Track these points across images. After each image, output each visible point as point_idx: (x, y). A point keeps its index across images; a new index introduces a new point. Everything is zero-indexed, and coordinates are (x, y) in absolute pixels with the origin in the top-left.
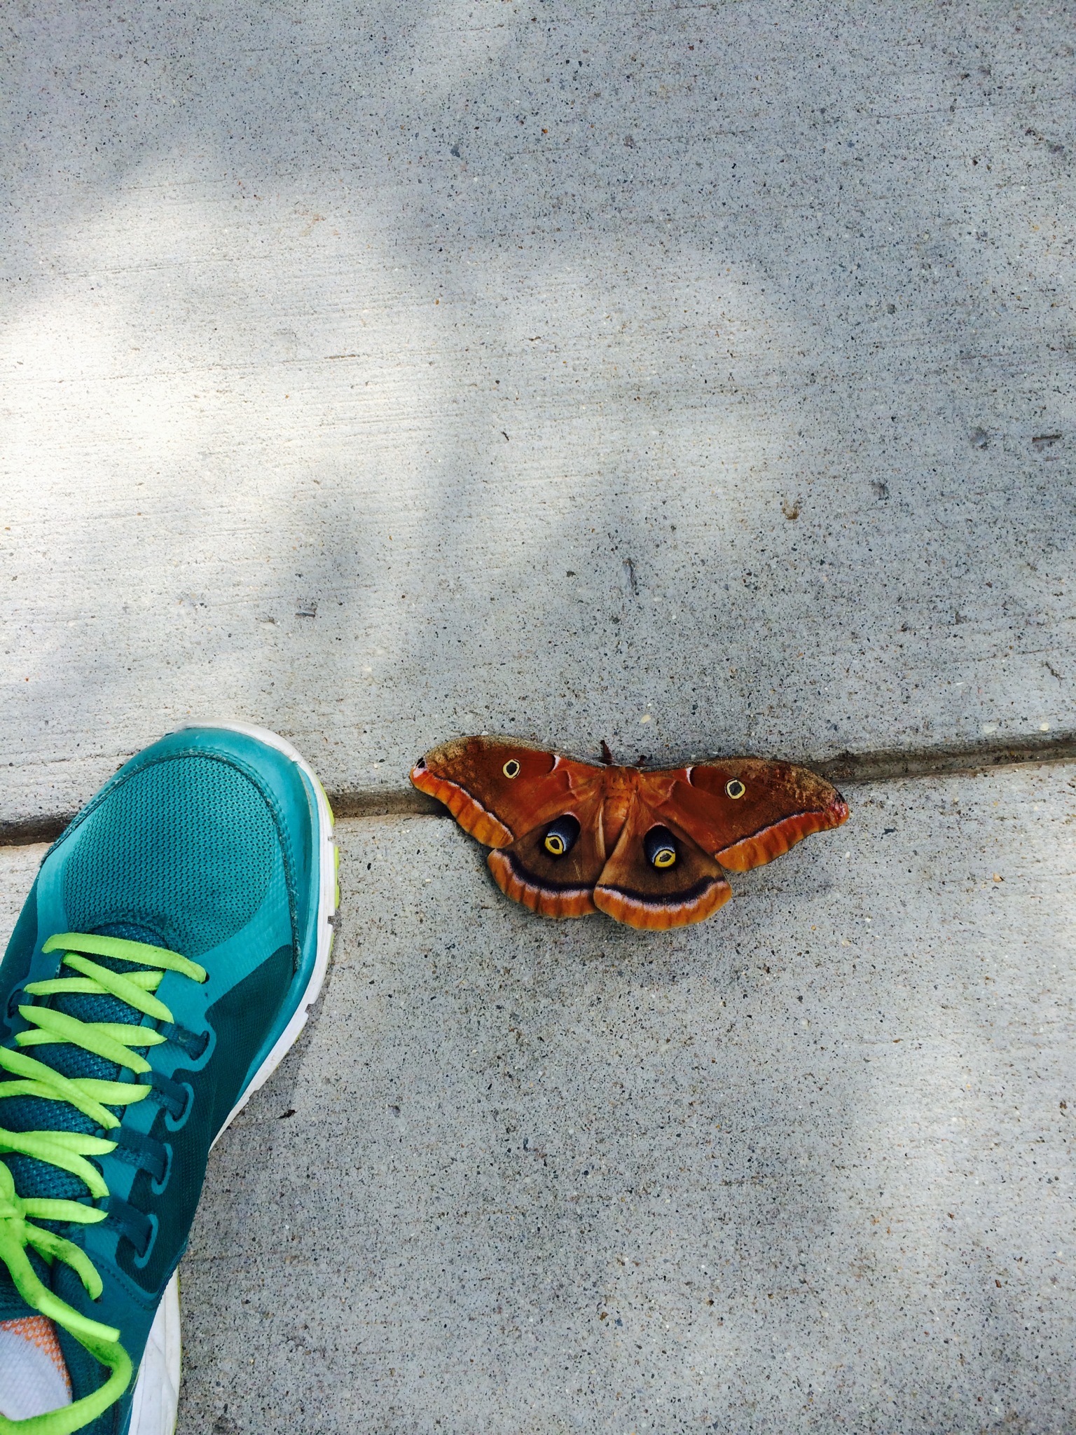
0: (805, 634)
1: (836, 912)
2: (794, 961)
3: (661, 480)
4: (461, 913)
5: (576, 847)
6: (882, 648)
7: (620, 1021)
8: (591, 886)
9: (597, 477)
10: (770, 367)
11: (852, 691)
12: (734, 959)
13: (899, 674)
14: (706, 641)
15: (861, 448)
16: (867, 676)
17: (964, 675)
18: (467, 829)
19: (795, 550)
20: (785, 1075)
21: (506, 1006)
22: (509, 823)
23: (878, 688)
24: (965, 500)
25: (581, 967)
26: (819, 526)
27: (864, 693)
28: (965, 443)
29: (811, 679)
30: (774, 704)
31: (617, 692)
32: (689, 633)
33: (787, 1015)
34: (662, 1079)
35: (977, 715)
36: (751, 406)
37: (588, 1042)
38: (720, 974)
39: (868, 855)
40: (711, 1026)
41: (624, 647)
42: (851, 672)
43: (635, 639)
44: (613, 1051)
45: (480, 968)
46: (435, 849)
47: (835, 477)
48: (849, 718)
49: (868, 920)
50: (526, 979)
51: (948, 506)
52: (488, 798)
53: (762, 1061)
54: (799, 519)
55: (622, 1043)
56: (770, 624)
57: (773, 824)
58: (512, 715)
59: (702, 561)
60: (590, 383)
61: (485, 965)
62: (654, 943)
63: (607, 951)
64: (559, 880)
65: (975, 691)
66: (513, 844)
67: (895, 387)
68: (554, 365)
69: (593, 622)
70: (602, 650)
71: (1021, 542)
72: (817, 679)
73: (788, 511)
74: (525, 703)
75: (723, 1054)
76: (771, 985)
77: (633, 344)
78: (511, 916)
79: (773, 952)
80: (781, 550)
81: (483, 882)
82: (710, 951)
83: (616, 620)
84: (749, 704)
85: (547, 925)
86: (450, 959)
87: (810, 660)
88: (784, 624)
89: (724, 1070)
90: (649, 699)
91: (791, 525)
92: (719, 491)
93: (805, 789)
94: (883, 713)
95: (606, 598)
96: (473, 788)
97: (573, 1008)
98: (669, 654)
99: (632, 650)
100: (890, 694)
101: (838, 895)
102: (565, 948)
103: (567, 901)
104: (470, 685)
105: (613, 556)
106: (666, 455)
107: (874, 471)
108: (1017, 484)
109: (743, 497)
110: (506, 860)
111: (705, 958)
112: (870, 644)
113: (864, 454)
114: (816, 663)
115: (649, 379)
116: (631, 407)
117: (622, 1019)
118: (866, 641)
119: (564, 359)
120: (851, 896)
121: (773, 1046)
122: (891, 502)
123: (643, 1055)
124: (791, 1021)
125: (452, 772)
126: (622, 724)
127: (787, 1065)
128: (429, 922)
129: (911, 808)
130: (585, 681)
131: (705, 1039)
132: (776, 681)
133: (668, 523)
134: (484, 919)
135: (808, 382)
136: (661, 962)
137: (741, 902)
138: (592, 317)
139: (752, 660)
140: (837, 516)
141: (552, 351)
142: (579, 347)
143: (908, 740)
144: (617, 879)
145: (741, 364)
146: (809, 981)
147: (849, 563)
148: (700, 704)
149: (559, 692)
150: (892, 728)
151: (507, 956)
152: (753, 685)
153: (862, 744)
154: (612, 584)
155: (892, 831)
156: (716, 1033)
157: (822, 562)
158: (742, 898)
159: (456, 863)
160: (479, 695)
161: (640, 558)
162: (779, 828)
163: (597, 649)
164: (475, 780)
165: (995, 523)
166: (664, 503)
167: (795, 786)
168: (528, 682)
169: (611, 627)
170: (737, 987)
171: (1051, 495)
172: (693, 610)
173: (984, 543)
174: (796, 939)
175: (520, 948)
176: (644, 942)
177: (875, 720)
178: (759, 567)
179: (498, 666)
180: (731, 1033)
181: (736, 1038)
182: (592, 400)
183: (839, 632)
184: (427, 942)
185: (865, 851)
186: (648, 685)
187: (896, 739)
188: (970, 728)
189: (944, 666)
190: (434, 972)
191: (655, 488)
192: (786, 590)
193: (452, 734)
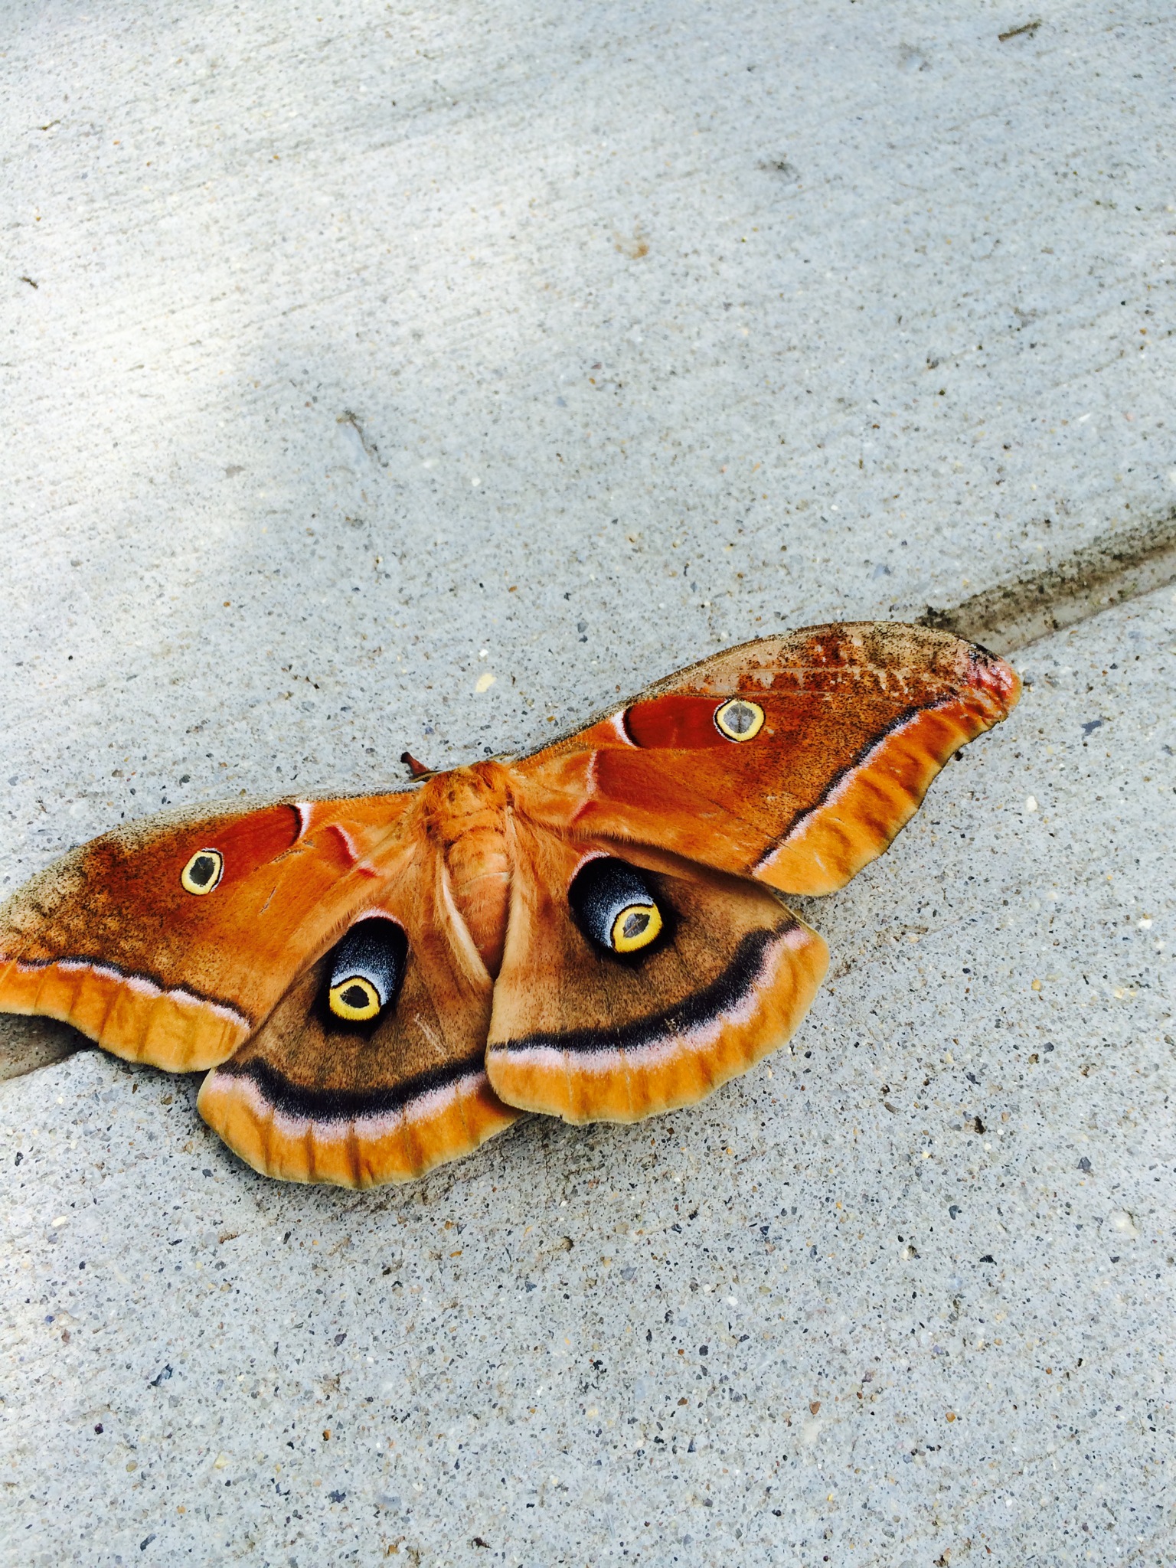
0: (748, 429)
1: (1069, 933)
2: (1028, 1079)
3: (366, 267)
4: (169, 1276)
5: (411, 983)
6: (907, 407)
7: (673, 1405)
8: (475, 1062)
9: (236, 296)
10: (504, 55)
11: (886, 495)
12: (890, 1130)
13: (963, 438)
14: (556, 502)
15: (716, 123)
16: (903, 461)
17: (1086, 401)
18: (129, 1055)
19: (668, 302)
20: (1138, 1378)
21: (356, 1485)
22: (228, 994)
23: (936, 474)
24: (935, 144)
25: (521, 1295)
26: (695, 252)
27: (911, 491)
28: (892, 70)
29: (797, 501)
30: (743, 566)
31: (404, 651)
32: (518, 499)
33: (1073, 1219)
34: (840, 1521)
35: (1147, 458)
36: (491, 116)
37: (609, 1499)
38: (871, 1178)
39: (1074, 789)
40: (906, 1323)
41: (392, 565)
42: (869, 465)
43: (409, 542)
44: (684, 1499)
45: (254, 1403)
46: (61, 1135)
47: (689, 174)
48: (904, 543)
49: (1145, 924)
50: (388, 1386)
51: (911, 159)
52: (162, 961)
53: (1069, 1364)
54: (651, 253)
55: (700, 1464)
56: (674, 436)
57: (856, 762)
58: (180, 771)
59: (496, 371)
60: (175, 160)
61: (266, 1392)
62: (683, 1161)
63: (576, 1228)
64: (390, 1078)
65: (1119, 421)
66: (252, 1041)
67: (732, 28)
68: (99, 153)
69: (310, 540)
70: (346, 584)
71: (1065, 175)
72: (808, 497)
73: (626, 247)
74: (204, 738)
75: (964, 1387)
76: (1004, 1159)
77: (240, 86)
78: (301, 1233)
79: (972, 1078)
80: (640, 310)
81: (207, 1173)
82: (825, 1131)
83: (358, 523)
84: (693, 586)
85: (403, 1221)
86: (168, 1412)
87: (778, 472)
88: (700, 426)
89: (986, 1429)
90: (478, 643)
91: (643, 266)
92: (485, 253)
93: (895, 662)
94: (967, 512)
95: (322, 490)
96: (123, 954)
97: (538, 1419)
98: (489, 550)
99: (412, 566)
100: (964, 477)
101: (1055, 896)
102: (466, 1262)
103: (428, 1125)
104: (66, 741)
105: (313, 415)
106: (360, 228)
107: (754, 146)
108: (1009, 99)
109: (532, 248)
110: (248, 1089)
111: (820, 1153)
112: (881, 408)
113: (727, 128)
114: (793, 471)
115: (286, 125)
116: (266, 175)
117: (676, 1396)
118: (870, 406)
119: (115, 139)
120: (1082, 887)
121: (1077, 1313)
122: (808, 181)
123: (766, 1476)
124: (1090, 1232)
125: (62, 940)
126: (438, 709)
127: (1132, 1347)
128: (87, 1332)
129: (1114, 667)
130: (328, 651)
131: (904, 1363)
132: (728, 527)
133: (404, 330)
134: (232, 1268)
135: (579, 58)
136: (718, 1205)
137: (847, 987)
138: (150, 70)
139: (663, 507)
140: (721, 228)
141: (87, 134)
142: (138, 115)
143: (1040, 546)
144: (535, 1018)
145: (448, 64)
146: (1083, 1114)
147: (777, 292)
148: (589, 617)
149: (274, 691)
150: (998, 535)
151: (319, 1341)
152: (686, 548)
153: (954, 584)
154: (327, 461)
155: (1098, 724)
156: (924, 1336)
157: (727, 306)
158: (848, 979)
159: (125, 1147)
160: (92, 754)
161: (370, 403)
162: (876, 767)
163: (334, 584)
164: (123, 933)
165: (1004, 160)
166: (384, 301)
167: (871, 667)
168: (201, 694)
169: (352, 537)
170: (925, 1197)
171: (1075, 98)
172: (509, 460)
173: (1002, 194)
174: (1011, 1026)
175: (350, 1306)
176: (659, 1171)
177: (958, 531)
178: (609, 349)
179: (123, 684)
180: (963, 1321)
181: (981, 1330)
182: (188, 183)
183: (813, 407)
184: (95, 1388)
185: (1065, 784)
186: (468, 618)
187: (1015, 552)
188: (1145, 486)
189: (1038, 399)
190: (132, 1467)
191: (358, 283)
192: (680, 370)
193: (46, 856)
